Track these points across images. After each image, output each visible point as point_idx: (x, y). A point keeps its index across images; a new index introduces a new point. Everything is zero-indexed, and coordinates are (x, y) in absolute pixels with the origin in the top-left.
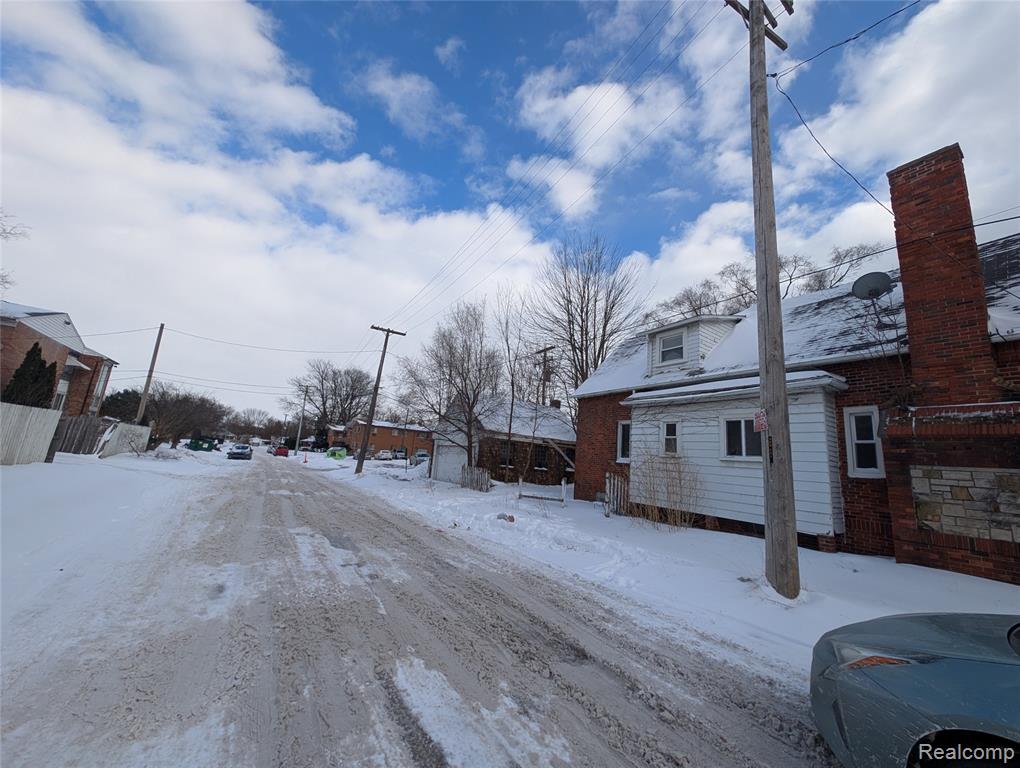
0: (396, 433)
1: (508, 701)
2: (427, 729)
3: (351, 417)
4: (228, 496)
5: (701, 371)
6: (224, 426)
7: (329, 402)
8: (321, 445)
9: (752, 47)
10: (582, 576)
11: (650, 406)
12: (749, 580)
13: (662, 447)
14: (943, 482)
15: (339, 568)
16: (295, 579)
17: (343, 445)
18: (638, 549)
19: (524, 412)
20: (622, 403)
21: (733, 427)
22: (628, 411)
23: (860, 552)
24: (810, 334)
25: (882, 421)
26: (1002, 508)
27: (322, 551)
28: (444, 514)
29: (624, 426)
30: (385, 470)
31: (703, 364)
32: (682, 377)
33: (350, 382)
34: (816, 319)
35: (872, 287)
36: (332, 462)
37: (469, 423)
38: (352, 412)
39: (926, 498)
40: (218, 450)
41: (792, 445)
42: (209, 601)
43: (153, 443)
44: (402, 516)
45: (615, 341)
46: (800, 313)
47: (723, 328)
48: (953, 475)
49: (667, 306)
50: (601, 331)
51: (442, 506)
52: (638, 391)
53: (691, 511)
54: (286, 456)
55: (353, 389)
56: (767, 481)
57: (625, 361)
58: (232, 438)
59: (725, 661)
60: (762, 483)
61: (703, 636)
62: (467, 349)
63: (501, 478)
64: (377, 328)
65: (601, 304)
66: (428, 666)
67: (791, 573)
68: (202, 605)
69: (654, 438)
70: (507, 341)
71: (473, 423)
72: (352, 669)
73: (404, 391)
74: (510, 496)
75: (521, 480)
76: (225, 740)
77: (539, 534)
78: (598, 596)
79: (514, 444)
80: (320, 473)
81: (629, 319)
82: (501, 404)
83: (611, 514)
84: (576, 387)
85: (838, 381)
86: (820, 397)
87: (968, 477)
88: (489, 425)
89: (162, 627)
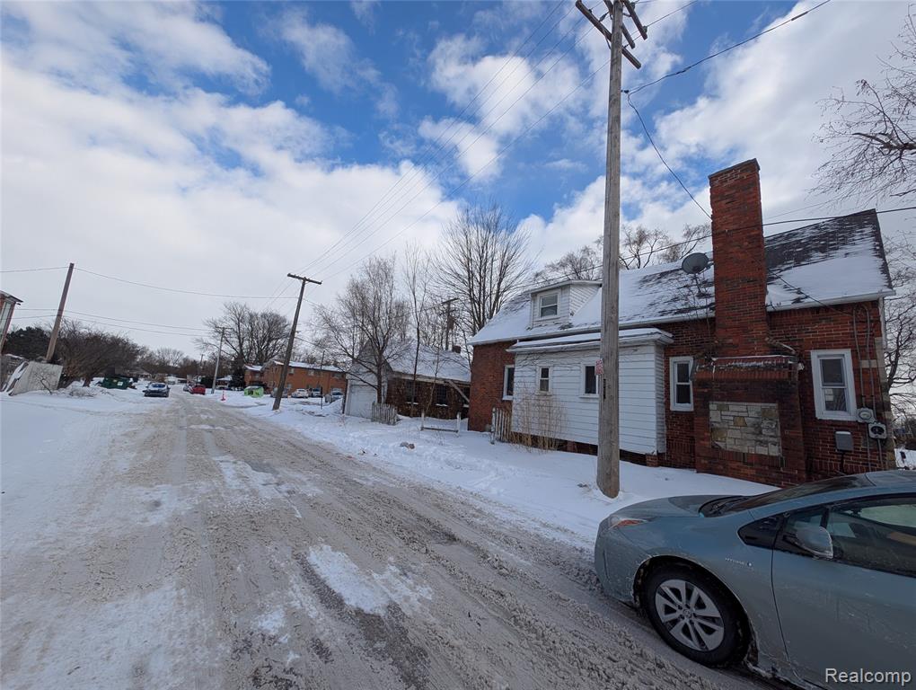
0: (312, 373)
1: (393, 568)
2: (332, 586)
3: (267, 358)
4: (151, 430)
5: (570, 326)
6: (138, 365)
7: (246, 344)
8: (239, 383)
9: (612, 65)
10: (464, 488)
11: (530, 353)
12: (585, 486)
13: (538, 388)
14: (729, 413)
15: (261, 487)
16: (223, 495)
17: (260, 384)
18: (510, 467)
19: (428, 356)
20: (507, 350)
21: (590, 371)
22: (513, 355)
23: (675, 467)
24: (651, 300)
25: (694, 367)
26: (764, 431)
27: (245, 474)
28: (354, 444)
29: (509, 369)
30: (301, 406)
31: (572, 320)
32: (555, 330)
33: (267, 325)
34: (656, 287)
35: (695, 264)
36: (249, 400)
37: (378, 366)
38: (269, 353)
39: (717, 425)
40: (134, 388)
41: (620, 385)
42: (148, 513)
43: (65, 381)
44: (317, 446)
45: (509, 296)
46: (647, 281)
47: (590, 290)
48: (736, 408)
49: (553, 267)
50: (496, 287)
51: (353, 437)
52: (521, 340)
53: (557, 437)
54: (204, 394)
55: (270, 331)
56: (601, 413)
57: (513, 315)
58: (146, 376)
59: (554, 539)
60: (597, 414)
61: (545, 525)
62: (378, 300)
63: (407, 414)
64: (294, 277)
65: (497, 264)
66: (334, 549)
67: (613, 479)
68: (142, 516)
69: (532, 379)
70: (414, 294)
71: (382, 365)
72: (274, 553)
73: (320, 335)
74: (412, 428)
75: (423, 415)
76: (179, 598)
77: (434, 458)
78: (471, 500)
79: (419, 383)
80: (237, 409)
81: (520, 279)
82: (407, 349)
83: (496, 442)
84: (474, 334)
85: (666, 336)
86: (652, 349)
87: (745, 410)
88: (397, 367)
89: (110, 532)
